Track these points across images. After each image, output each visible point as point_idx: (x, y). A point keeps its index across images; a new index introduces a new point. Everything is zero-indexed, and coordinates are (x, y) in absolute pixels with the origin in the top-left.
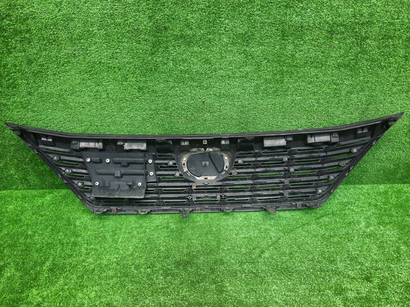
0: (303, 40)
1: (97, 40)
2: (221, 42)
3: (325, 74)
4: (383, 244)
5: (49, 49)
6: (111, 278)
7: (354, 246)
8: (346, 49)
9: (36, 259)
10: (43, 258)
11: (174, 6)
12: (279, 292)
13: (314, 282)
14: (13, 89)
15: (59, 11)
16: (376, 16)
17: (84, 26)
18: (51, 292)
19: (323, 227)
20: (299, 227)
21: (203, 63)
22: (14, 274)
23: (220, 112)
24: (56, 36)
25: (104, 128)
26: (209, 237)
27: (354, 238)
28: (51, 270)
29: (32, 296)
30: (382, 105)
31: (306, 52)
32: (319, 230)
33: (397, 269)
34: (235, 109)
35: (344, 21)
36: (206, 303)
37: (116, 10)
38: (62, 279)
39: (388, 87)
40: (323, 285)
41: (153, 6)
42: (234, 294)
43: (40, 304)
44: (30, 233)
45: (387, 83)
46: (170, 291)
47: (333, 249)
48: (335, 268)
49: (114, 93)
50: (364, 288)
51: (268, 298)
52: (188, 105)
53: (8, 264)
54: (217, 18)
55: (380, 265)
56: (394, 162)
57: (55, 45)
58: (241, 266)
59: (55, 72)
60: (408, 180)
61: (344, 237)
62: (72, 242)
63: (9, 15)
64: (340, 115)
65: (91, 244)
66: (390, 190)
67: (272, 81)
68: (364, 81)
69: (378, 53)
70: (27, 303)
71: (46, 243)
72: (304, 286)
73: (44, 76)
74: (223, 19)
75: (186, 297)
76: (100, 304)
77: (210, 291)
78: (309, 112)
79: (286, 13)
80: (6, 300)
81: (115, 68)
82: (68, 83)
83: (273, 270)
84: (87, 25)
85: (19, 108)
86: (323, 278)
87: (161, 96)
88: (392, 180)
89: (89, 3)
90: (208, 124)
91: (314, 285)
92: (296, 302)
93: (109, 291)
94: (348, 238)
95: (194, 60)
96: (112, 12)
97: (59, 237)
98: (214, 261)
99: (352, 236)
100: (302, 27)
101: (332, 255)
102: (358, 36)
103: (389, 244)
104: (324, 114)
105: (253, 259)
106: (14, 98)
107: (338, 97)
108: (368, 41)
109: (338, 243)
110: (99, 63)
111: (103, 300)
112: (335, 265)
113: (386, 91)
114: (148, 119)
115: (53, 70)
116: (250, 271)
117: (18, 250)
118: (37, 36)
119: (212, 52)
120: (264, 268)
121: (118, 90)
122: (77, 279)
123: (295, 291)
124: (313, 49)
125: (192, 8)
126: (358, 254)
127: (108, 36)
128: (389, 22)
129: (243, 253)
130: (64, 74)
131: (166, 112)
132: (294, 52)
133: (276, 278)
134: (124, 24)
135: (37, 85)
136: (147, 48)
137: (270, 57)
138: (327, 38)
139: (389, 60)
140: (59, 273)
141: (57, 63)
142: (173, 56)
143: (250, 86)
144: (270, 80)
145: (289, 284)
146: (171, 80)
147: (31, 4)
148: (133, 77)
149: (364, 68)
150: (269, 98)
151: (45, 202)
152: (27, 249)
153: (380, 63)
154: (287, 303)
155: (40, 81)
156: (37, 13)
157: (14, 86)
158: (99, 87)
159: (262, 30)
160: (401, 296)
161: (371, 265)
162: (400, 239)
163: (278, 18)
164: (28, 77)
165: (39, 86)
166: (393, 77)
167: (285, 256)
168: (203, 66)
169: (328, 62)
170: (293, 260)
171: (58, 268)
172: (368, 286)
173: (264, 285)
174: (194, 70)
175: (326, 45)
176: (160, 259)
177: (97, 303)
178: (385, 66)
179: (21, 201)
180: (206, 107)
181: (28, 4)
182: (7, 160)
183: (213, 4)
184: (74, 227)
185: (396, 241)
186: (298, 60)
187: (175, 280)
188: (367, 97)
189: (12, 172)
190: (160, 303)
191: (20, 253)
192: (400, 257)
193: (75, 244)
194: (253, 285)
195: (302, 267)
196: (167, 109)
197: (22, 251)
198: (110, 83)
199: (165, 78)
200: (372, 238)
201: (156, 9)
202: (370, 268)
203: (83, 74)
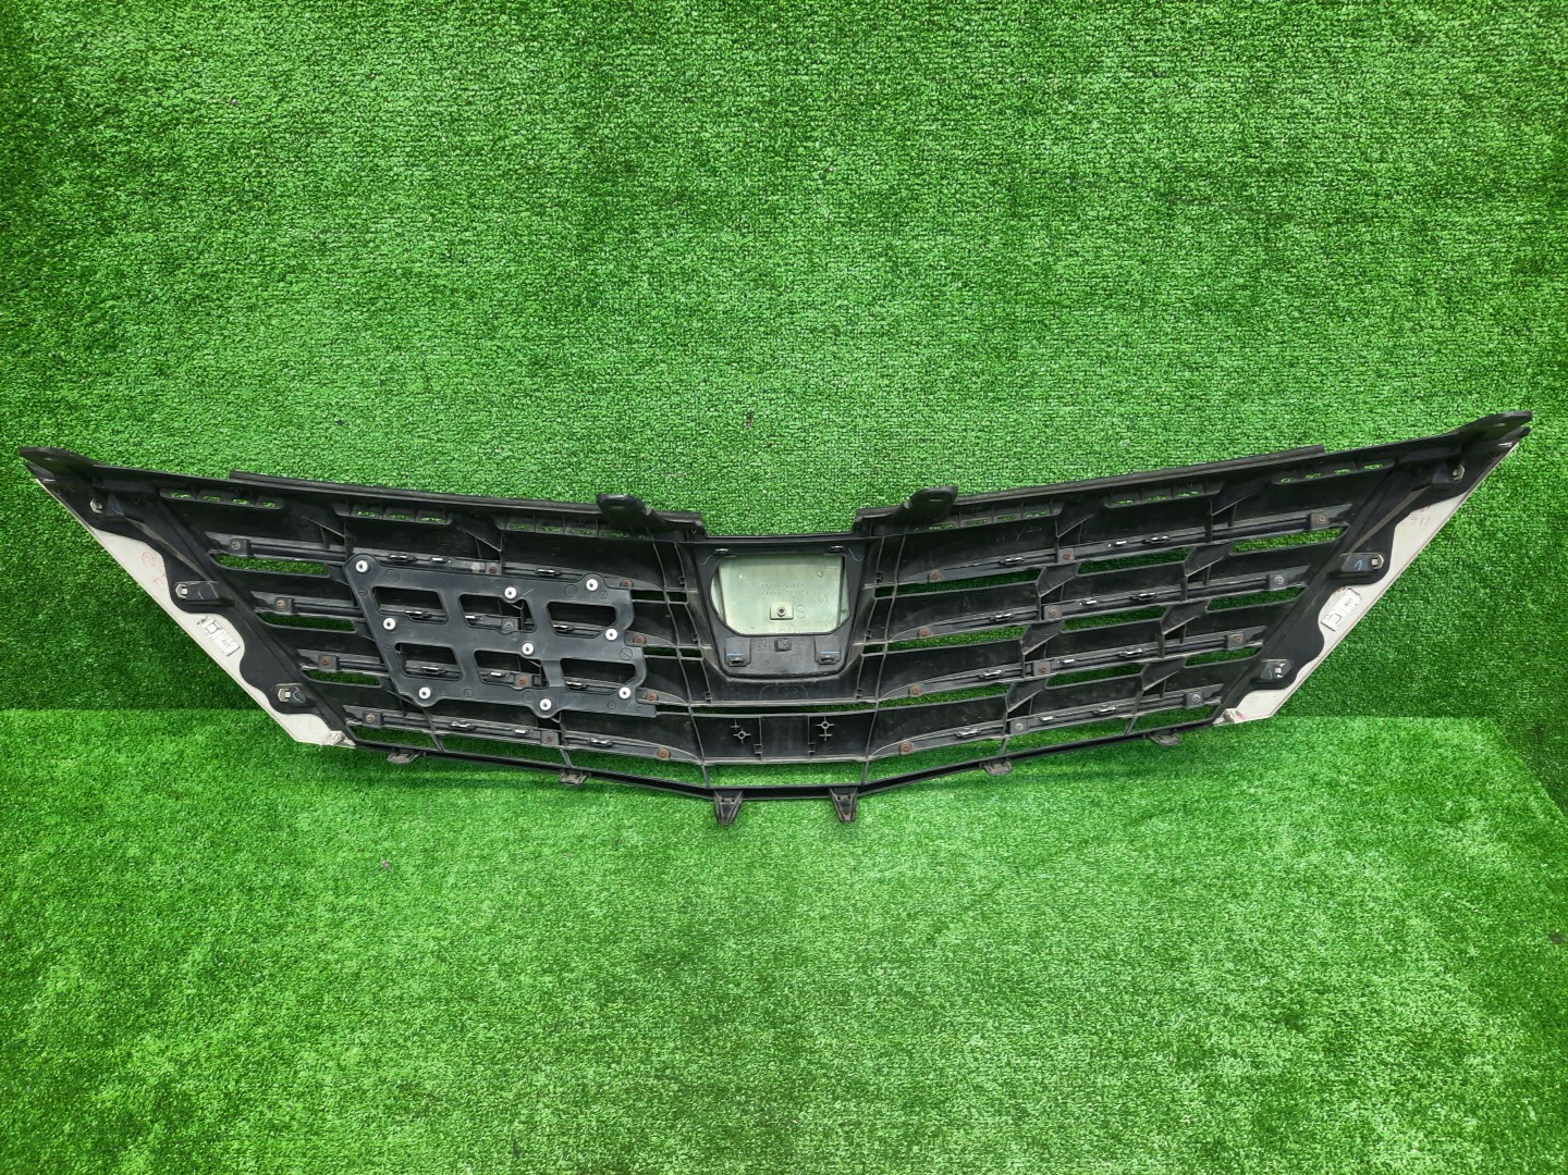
0: (1079, 219)
1: (402, 200)
2: (810, 218)
5: (238, 223)
9: (157, 937)
10: (178, 935)
11: (659, 96)
12: (988, 1056)
13: (1111, 1027)
15: (280, 101)
16: (1312, 147)
17: (362, 151)
18: (208, 1046)
19: (1150, 852)
20: (1067, 851)
21: (752, 284)
23: (804, 449)
24: (265, 180)
26: (760, 875)
27: (1253, 887)
28: (208, 974)
29: (143, 1058)
31: (1090, 256)
34: (856, 442)
35: (1209, 162)
36: (741, 1089)
37: (469, 103)
38: (245, 1003)
41: (589, 94)
43: (171, 1081)
44: (134, 851)
46: (621, 1049)
47: (1178, 922)
48: (1183, 984)
50: (1278, 1050)
53: (59, 951)
54: (798, 138)
55: (1335, 977)
56: (1396, 638)
57: (260, 210)
58: (865, 973)
59: (254, 300)
60: (1450, 705)
61: (1220, 883)
62: (282, 884)
63: (116, 111)
66: (1384, 735)
70: (126, 1078)
71: (190, 886)
72: (1073, 1040)
74: (817, 144)
79: (1021, 133)
81: (457, 291)
82: (295, 338)
83: (973, 986)
84: (369, 149)
86: (1142, 1016)
89: (382, 77)
91: (1109, 1035)
92: (1045, 1088)
93: (409, 1044)
94: (1231, 888)
96: (455, 109)
97: (238, 868)
100: (1074, 177)
102: (1259, 212)
105: (905, 951)
106: (106, 384)
107: (1198, 409)
108: (1291, 228)
109: (1197, 903)
111: (390, 1074)
116: (894, 989)
118: (200, 179)
120: (942, 979)
121: (464, 367)
125: (719, 104)
127: (440, 187)
128: (1353, 170)
132: (1050, 259)
134: (492, 150)
135: (190, 343)
138: (1155, 216)
139: (1362, 292)
140: (237, 986)
143: (905, 366)
145: (1025, 1031)
147: (190, 77)
151: (188, 751)
152: (126, 904)
156: (208, 107)
157: (110, 342)
158: (397, 353)
159: (945, 182)
160: (1396, 1075)
162: (1408, 896)
163: (997, 147)
164: (162, 313)
165: (196, 347)
166: (1379, 349)
167: (1015, 943)
168: (749, 295)
174: (721, 308)
175: (1154, 238)
177: (367, 1083)
179: (103, 744)
180: (757, 433)
181: (181, 76)
183: (785, 94)
184: (290, 834)
186: (1065, 284)
187: (637, 1012)
189: (76, 644)
190: (585, 1086)
192: (1405, 951)
193: (293, 890)
196: (626, 437)
197: (106, 910)
199: (621, 330)
200: (1315, 890)
201: (599, 106)
202: (1299, 984)
203: (347, 308)
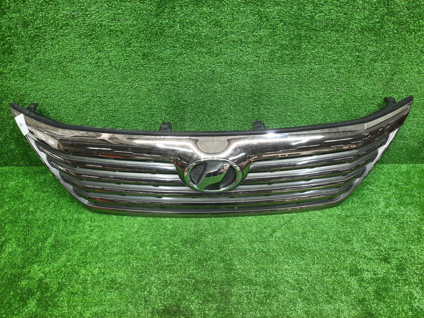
3: (347, 39)
4: (403, 225)
6: (116, 255)
7: (372, 226)
8: (371, 10)
14: (9, 55)
22: (15, 250)
25: (107, 99)
30: (408, 75)
32: (335, 210)
33: (418, 250)
39: (416, 54)
40: (337, 265)
42: (243, 273)
45: (416, 50)
49: (117, 60)
51: (279, 277)
52: (197, 74)
64: (362, 86)
65: (95, 221)
67: (288, 47)
68: (390, 47)
69: (407, 14)
73: (41, 41)
75: (193, 275)
76: (103, 280)
77: (218, 269)
78: (329, 83)
80: (7, 275)
85: (17, 77)
87: (167, 64)
88: (415, 160)
90: (218, 96)
95: (203, 22)
98: (223, 239)
99: (369, 217)
101: (348, 236)
103: (410, 225)
104: (345, 85)
110: (100, 26)
112: (350, 245)
113: (414, 59)
114: (154, 90)
115: (51, 34)
117: (19, 226)
119: (223, 12)
122: (81, 255)
123: (307, 271)
124: (335, 10)
126: (376, 235)
129: (253, 232)
130: (63, 38)
131: (172, 82)
133: (287, 257)
136: (151, 8)
137: (287, 19)
141: (55, 26)
142: (180, 17)
144: (287, 46)
146: (178, 46)
148: (137, 42)
149: (390, 33)
150: (285, 67)
153: (409, 26)
154: (299, 283)
155: (38, 47)
161: (390, 246)
169: (350, 25)
170: (306, 239)
171: (61, 245)
172: (385, 267)
173: (275, 264)
176: (167, 237)
178: (414, 30)
182: (7, 134)
185: (417, 222)
188: (392, 66)
191: (21, 229)
194: (264, 264)
195: (316, 246)
198: (112, 48)
